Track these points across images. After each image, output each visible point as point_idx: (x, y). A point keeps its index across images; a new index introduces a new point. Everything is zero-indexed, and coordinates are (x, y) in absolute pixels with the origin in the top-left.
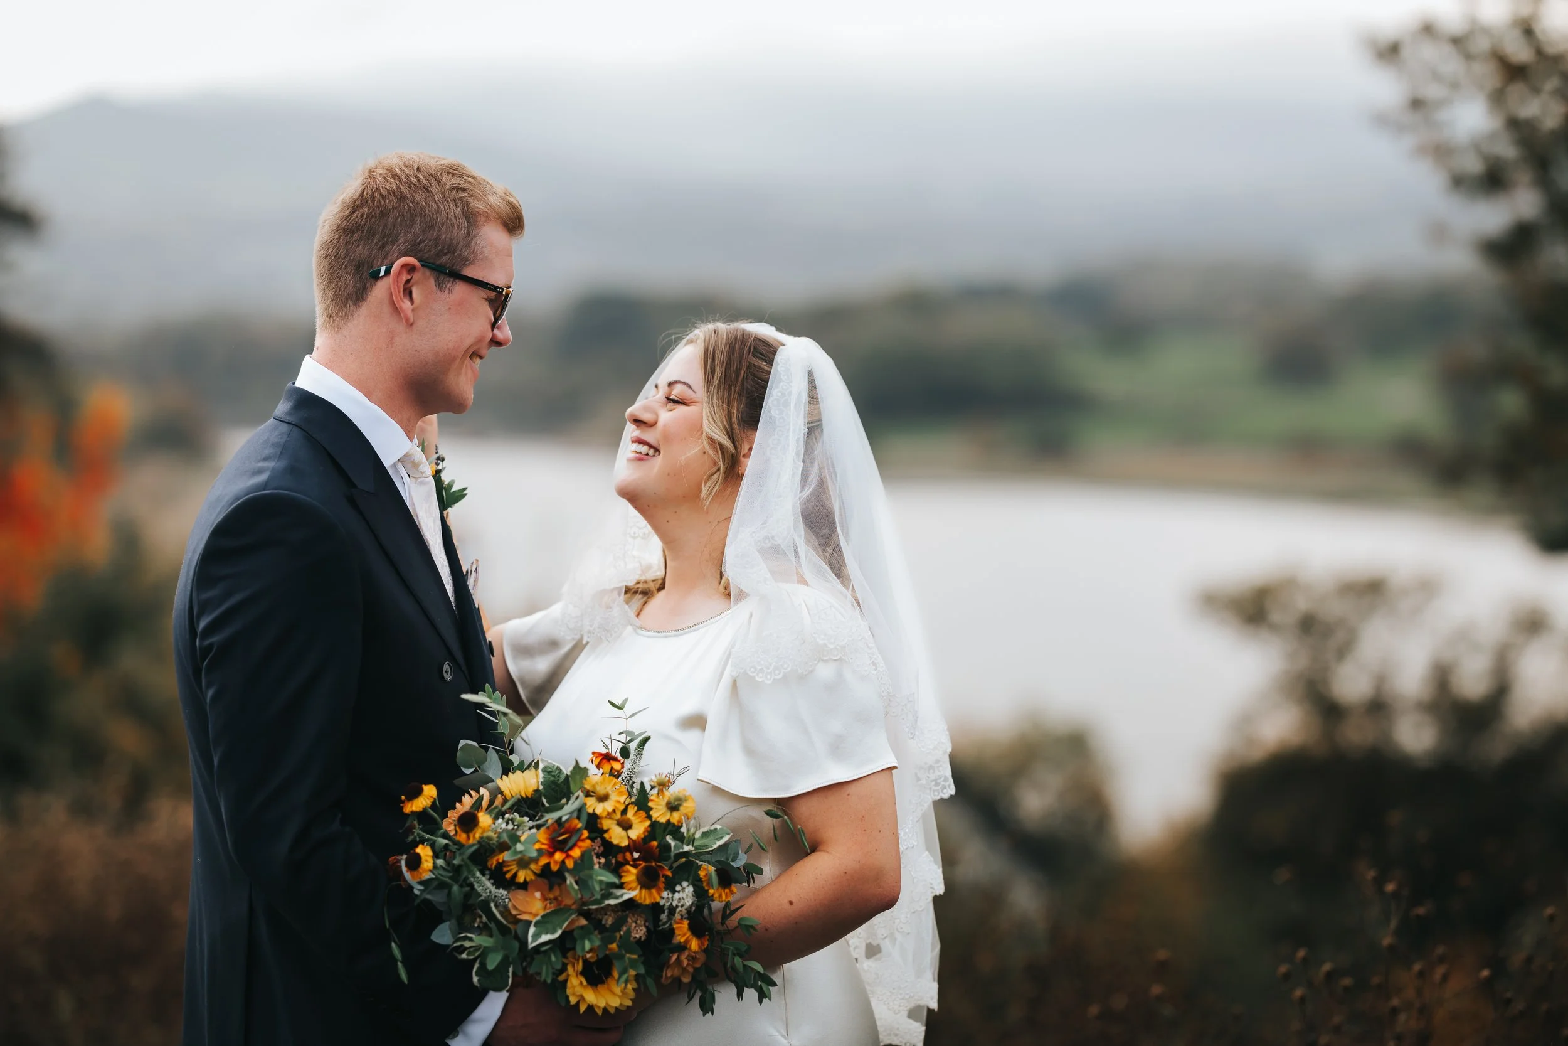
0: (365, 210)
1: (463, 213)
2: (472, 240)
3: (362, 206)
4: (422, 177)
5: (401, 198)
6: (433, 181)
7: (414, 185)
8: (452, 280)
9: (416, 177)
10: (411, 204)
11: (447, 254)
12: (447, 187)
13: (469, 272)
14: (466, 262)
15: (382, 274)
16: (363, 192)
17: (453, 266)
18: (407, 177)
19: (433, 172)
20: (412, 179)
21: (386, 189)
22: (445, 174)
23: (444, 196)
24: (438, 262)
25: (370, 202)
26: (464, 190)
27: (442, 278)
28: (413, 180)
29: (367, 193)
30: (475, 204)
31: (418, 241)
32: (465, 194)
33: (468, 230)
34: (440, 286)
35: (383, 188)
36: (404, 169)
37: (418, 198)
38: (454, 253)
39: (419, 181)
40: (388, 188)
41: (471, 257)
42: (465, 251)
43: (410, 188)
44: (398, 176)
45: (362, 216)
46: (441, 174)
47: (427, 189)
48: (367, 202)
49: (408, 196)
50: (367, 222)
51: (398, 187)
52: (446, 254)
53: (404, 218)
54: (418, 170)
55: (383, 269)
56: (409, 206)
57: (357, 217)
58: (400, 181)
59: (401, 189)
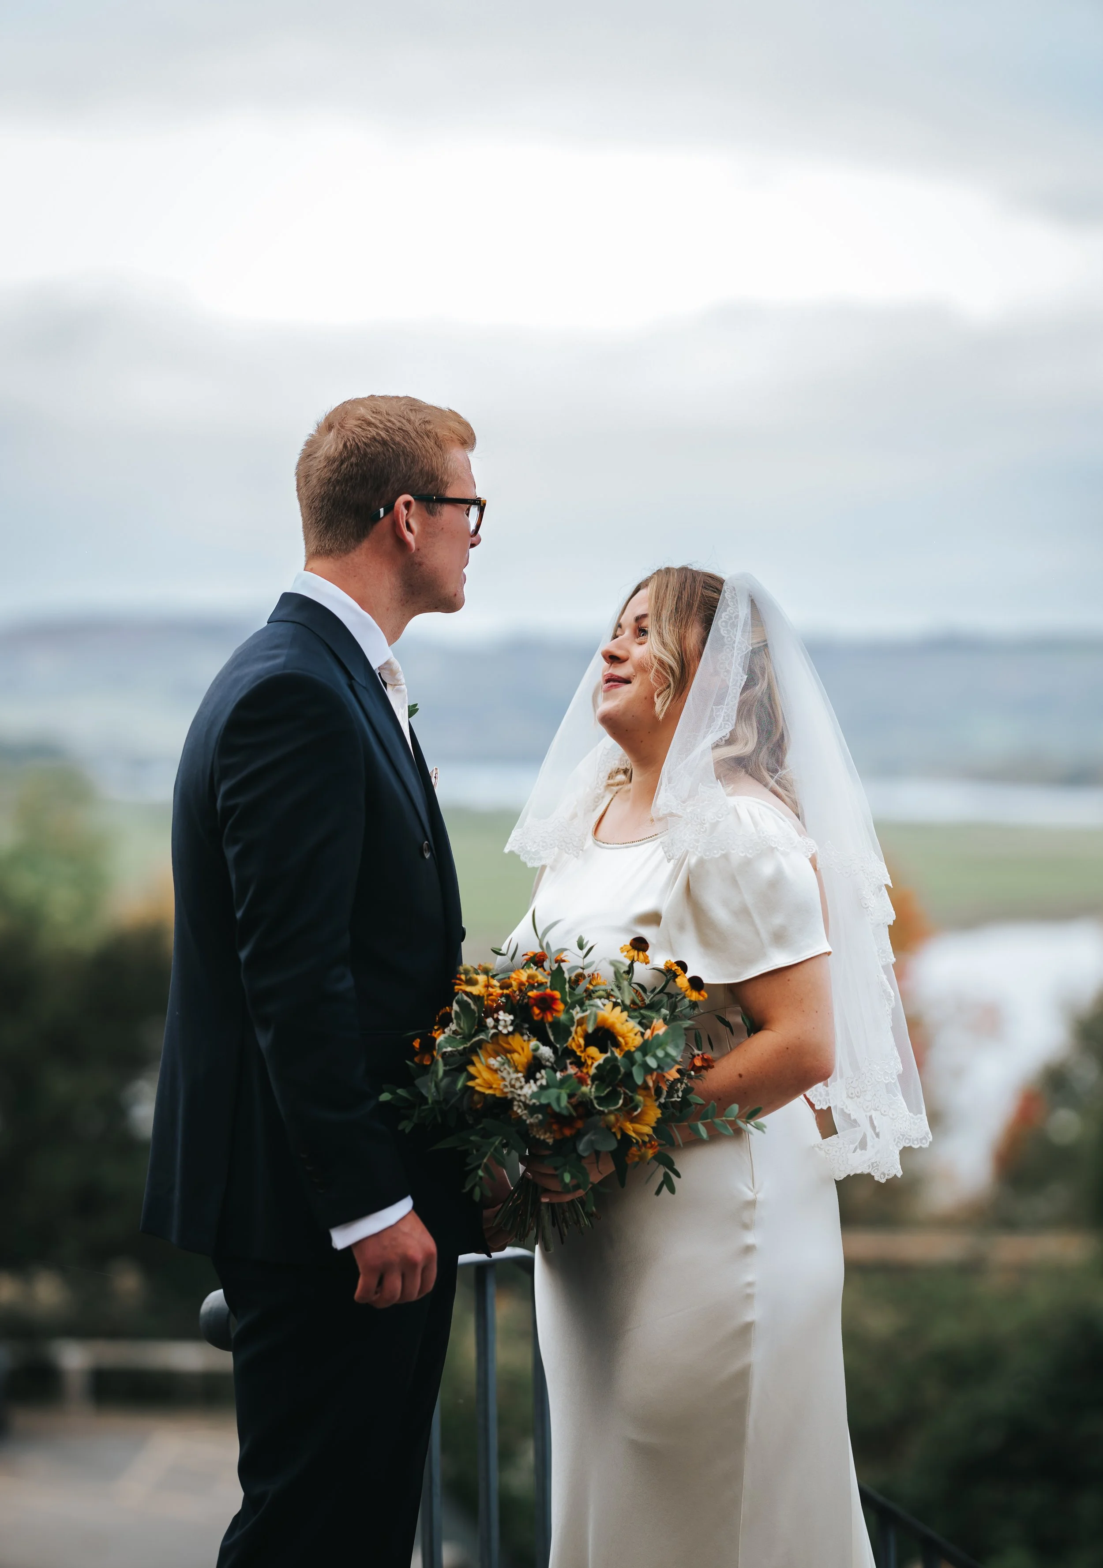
0: (353, 460)
1: (436, 443)
2: (447, 464)
3: (349, 457)
4: (394, 420)
5: (384, 443)
6: (404, 421)
7: (391, 428)
8: (439, 505)
9: (390, 421)
10: (394, 447)
11: (432, 481)
12: (417, 424)
13: (451, 493)
14: (446, 485)
15: (382, 515)
16: (345, 445)
17: (438, 491)
18: (381, 422)
19: (400, 413)
20: (387, 423)
21: (367, 437)
22: (409, 412)
23: (417, 433)
24: (425, 492)
25: (356, 452)
26: (428, 422)
27: (431, 505)
28: (389, 424)
29: (351, 445)
30: (442, 433)
31: (407, 477)
32: (431, 427)
33: (443, 457)
34: (431, 513)
35: (363, 436)
36: (375, 416)
37: (398, 439)
38: (437, 481)
39: (394, 424)
40: (369, 436)
41: (450, 480)
42: (445, 475)
43: (388, 431)
44: (373, 424)
45: (352, 465)
46: (407, 413)
47: (402, 429)
48: (352, 453)
49: (388, 439)
50: (358, 470)
51: (378, 434)
52: (430, 483)
53: (391, 459)
54: (388, 414)
55: (382, 510)
56: (392, 448)
57: (347, 467)
58: (376, 427)
59: (379, 434)
